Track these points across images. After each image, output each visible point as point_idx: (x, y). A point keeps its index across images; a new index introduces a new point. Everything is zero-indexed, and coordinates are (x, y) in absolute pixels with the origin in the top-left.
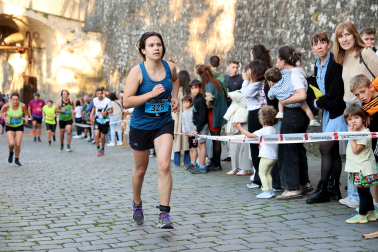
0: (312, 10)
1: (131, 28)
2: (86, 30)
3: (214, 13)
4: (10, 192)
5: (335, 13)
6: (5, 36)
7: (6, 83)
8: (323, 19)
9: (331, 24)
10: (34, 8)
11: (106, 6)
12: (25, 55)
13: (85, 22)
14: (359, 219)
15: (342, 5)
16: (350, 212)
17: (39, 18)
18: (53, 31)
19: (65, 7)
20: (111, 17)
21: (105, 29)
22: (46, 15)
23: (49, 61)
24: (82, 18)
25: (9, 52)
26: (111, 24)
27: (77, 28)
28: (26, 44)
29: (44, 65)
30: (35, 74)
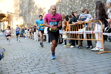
0: (61, 11)
1: (29, 15)
2: (20, 16)
3: (44, 12)
4: (6, 46)
5: (65, 12)
6: (3, 18)
7: (4, 28)
8: (63, 13)
9: (65, 14)
10: (9, 12)
11: (24, 11)
12: (7, 22)
13: (20, 14)
14: (65, 45)
15: (66, 10)
16: (63, 45)
17: (10, 14)
18: (13, 16)
19: (15, 11)
20: (25, 13)
21: (24, 15)
22: (11, 13)
23: (12, 23)
24: (19, 14)
25: (4, 21)
26: (25, 14)
27: (18, 15)
28: (8, 19)
29: (11, 23)
30: (10, 25)
